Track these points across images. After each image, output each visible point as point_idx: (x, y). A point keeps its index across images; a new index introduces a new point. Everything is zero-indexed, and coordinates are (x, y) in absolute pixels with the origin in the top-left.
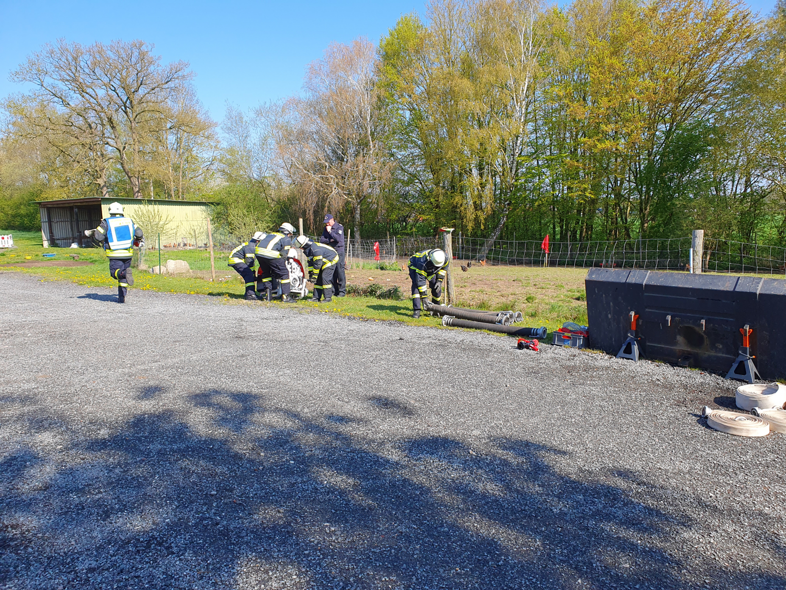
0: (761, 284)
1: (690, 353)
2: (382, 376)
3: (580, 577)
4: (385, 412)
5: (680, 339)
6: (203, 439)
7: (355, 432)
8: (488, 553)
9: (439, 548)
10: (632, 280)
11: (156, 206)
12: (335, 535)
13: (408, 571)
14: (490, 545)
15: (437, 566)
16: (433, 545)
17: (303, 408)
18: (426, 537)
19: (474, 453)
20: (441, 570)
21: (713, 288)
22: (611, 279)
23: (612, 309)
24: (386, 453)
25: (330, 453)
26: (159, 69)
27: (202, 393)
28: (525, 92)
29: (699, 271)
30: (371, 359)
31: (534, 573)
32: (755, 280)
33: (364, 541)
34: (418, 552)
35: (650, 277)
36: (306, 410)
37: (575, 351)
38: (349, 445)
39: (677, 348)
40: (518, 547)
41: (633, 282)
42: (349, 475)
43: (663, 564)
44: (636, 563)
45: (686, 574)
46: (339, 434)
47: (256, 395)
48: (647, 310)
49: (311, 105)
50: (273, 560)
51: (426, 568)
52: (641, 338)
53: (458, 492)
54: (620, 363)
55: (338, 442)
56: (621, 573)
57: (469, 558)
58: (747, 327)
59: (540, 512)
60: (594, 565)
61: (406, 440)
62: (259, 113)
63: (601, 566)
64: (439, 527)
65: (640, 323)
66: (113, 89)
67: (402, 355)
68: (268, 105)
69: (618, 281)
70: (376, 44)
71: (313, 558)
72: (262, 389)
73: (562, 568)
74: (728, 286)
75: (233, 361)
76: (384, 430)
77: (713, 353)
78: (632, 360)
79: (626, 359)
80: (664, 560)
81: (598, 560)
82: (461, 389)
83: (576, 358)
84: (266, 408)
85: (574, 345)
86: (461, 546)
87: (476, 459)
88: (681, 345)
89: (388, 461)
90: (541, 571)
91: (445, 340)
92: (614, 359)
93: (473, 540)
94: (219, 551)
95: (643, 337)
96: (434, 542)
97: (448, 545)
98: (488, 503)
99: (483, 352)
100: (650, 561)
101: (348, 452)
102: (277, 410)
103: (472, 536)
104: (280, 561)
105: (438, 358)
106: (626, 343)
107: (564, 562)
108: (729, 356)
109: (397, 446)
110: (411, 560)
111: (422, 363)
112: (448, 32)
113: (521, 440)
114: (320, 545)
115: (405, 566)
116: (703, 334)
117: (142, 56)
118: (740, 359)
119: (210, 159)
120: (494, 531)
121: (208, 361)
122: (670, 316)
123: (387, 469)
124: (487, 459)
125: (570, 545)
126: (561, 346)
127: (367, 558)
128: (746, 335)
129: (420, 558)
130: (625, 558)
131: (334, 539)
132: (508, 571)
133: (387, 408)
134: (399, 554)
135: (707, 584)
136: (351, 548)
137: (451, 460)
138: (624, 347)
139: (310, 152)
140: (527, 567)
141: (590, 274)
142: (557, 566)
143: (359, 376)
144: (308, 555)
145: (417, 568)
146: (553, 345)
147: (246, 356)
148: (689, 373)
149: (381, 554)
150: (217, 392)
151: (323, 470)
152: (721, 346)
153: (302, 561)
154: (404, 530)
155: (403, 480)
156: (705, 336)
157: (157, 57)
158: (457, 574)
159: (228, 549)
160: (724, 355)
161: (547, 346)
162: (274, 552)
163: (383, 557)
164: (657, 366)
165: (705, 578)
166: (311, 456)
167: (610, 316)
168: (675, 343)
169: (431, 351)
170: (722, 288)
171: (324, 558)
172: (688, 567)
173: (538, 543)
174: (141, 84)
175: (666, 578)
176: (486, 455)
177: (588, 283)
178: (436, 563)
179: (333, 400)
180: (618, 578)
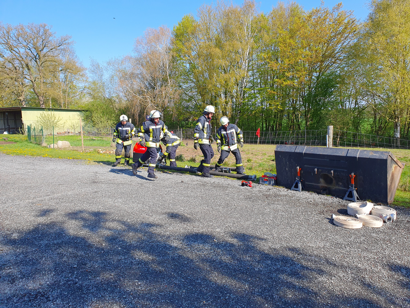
0: (359, 152)
1: (326, 187)
2: (171, 201)
3: (267, 303)
4: (171, 221)
5: (322, 180)
6: (72, 237)
7: (154, 232)
8: (220, 293)
9: (195, 291)
10: (298, 151)
11: (53, 112)
12: (140, 286)
13: (178, 304)
14: (222, 289)
15: (194, 301)
16: (192, 290)
17: (127, 219)
18: (189, 285)
19: (216, 241)
20: (196, 303)
21: (337, 155)
22: (287, 151)
23: (288, 165)
24: (170, 242)
25: (140, 243)
26: (55, 39)
27: (73, 213)
28: (247, 56)
29: (331, 146)
30: (166, 193)
31: (244, 302)
32: (356, 151)
33: (156, 289)
34: (184, 294)
35: (306, 149)
36: (129, 221)
37: (270, 187)
38: (151, 238)
39: (320, 185)
40: (236, 289)
41: (298, 152)
42: (150, 254)
43: (308, 294)
44: (295, 294)
45: (319, 299)
46: (146, 232)
47: (102, 213)
48: (305, 166)
49: (137, 60)
50: (106, 301)
51: (188, 302)
52: (303, 180)
53: (207, 261)
54: (292, 193)
55: (145, 237)
56: (287, 300)
57: (211, 296)
58: (353, 174)
59: (248, 270)
60: (274, 297)
61: (182, 235)
62: (109, 63)
63: (277, 297)
64: (196, 280)
65: (302, 173)
66: (29, 49)
67: (182, 190)
68: (114, 59)
69: (290, 151)
70: (171, 29)
71: (128, 300)
72: (106, 209)
73: (258, 299)
74: (343, 154)
75: (91, 195)
76: (170, 230)
77: (337, 187)
78: (298, 191)
79: (295, 191)
80: (309, 292)
81: (276, 294)
82: (212, 207)
83: (270, 191)
84: (107, 220)
85: (270, 184)
86: (207, 290)
87: (217, 243)
88: (322, 183)
89: (171, 246)
90: (247, 301)
91: (205, 182)
92: (289, 191)
93: (213, 286)
94: (76, 298)
95: (304, 180)
96: (193, 288)
97: (200, 290)
98: (222, 266)
99: (224, 188)
100: (302, 293)
101: (150, 242)
102: (114, 220)
103: (213, 284)
104: (110, 302)
105: (201, 192)
106: (295, 183)
107: (259, 296)
108: (345, 189)
109: (176, 239)
110: (180, 298)
111: (192, 194)
112: (208, 24)
113: (241, 233)
114: (132, 292)
115: (177, 301)
116: (333, 178)
117: (45, 32)
118: (350, 190)
119: (83, 87)
120: (224, 281)
121: (77, 195)
122: (316, 169)
123: (170, 250)
124: (223, 243)
125: (262, 287)
126: (263, 184)
127: (157, 298)
128: (352, 178)
129: (185, 297)
130: (290, 292)
131: (140, 288)
132: (230, 302)
133: (172, 219)
134: (174, 295)
135: (329, 304)
136: (149, 293)
137: (204, 245)
138: (294, 185)
139: (137, 84)
140: (240, 299)
141: (277, 148)
142: (256, 298)
143: (159, 202)
144: (125, 298)
145: (183, 302)
146: (259, 184)
147: (98, 192)
148: (326, 198)
149: (165, 296)
150: (81, 212)
151: (136, 252)
152: (341, 184)
153: (122, 301)
154: (177, 282)
155: (178, 256)
156: (333, 179)
157: (54, 33)
158: (204, 304)
159: (81, 297)
160: (343, 188)
161: (256, 184)
162: (107, 297)
163: (165, 297)
164: (311, 194)
165: (328, 300)
166: (130, 245)
167: (287, 169)
168: (319, 183)
169: (197, 188)
170: (341, 155)
171: (134, 299)
172: (320, 295)
173: (247, 286)
174: (45, 47)
175: (309, 301)
176: (223, 242)
177: (276, 152)
178: (193, 299)
179: (144, 215)
180: (285, 303)
